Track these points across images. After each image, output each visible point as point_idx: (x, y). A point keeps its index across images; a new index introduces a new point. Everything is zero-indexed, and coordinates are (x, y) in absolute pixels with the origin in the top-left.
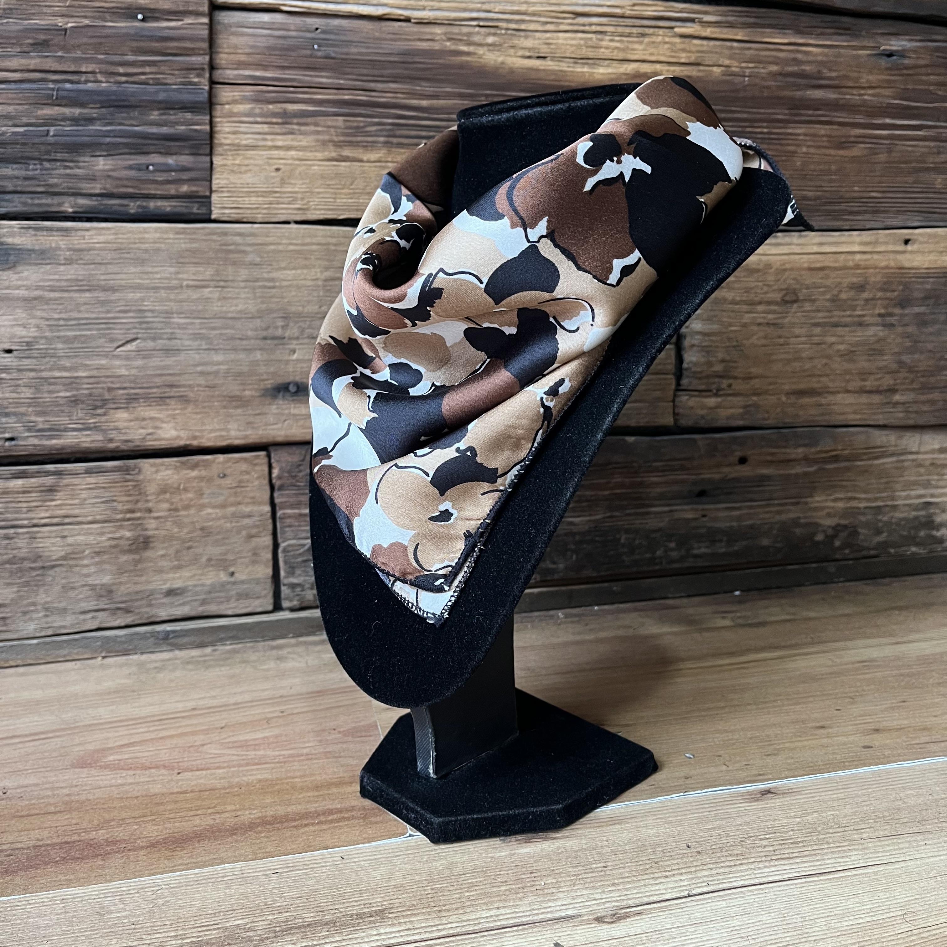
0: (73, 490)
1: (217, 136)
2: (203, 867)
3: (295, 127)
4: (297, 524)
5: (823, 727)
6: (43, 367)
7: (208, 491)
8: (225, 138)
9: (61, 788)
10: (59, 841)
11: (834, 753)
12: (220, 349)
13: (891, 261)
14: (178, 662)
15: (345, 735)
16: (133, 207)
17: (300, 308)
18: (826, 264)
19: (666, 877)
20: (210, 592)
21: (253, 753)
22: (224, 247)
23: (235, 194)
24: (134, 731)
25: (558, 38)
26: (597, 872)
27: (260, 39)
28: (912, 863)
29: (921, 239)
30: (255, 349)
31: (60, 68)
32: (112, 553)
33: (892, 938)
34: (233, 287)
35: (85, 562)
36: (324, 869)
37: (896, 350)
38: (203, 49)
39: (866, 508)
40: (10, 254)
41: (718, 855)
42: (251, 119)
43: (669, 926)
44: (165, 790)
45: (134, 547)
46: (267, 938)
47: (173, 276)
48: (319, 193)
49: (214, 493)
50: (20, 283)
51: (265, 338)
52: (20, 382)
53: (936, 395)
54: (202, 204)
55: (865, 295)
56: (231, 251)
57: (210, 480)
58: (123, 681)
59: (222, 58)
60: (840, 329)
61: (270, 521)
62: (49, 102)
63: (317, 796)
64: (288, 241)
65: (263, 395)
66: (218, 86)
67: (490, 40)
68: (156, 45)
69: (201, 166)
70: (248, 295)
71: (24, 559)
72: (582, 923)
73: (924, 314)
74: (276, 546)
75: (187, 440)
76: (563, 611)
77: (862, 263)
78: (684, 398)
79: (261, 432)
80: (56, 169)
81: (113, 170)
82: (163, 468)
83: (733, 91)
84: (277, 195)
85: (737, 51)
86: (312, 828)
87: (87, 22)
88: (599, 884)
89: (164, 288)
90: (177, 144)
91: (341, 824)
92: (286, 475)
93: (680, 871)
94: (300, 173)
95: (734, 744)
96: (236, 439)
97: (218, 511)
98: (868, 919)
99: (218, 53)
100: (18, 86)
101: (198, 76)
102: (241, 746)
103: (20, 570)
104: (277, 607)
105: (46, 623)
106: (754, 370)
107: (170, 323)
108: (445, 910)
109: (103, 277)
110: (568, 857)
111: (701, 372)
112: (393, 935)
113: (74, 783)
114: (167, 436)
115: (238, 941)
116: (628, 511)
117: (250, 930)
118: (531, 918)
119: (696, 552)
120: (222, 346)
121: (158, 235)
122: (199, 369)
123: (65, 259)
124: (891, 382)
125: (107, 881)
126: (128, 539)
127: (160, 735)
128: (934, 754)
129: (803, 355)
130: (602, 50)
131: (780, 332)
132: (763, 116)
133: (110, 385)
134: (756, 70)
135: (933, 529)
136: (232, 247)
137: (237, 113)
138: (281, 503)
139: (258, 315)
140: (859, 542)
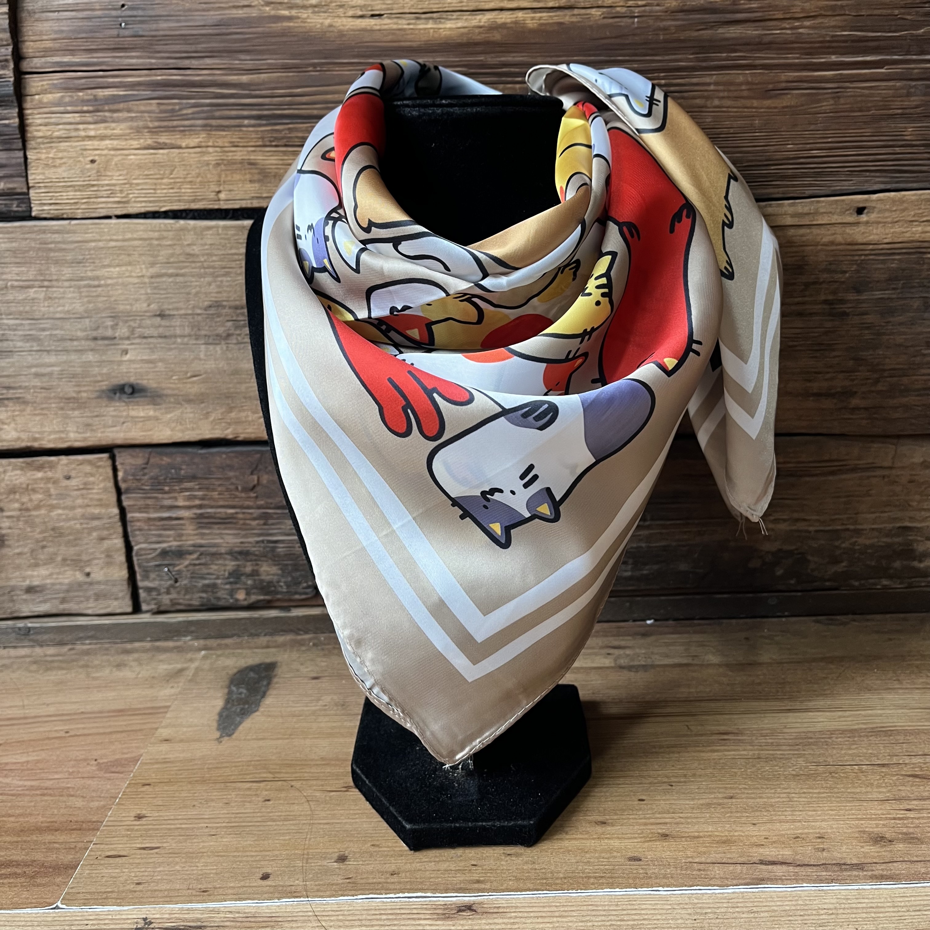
1: (29, 129)
3: (107, 114)
4: (146, 528)
5: (603, 823)
8: (38, 131)
11: (587, 863)
12: (51, 350)
13: (838, 236)
17: (128, 307)
22: (43, 246)
23: (52, 190)
27: (64, 21)
29: (879, 206)
30: (86, 350)
34: (58, 287)
38: (6, 40)
39: (816, 531)
42: (61, 109)
48: (138, 184)
49: (61, 494)
51: (95, 339)
53: (911, 399)
54: (21, 201)
56: (51, 250)
57: (55, 482)
59: (29, 47)
61: (120, 523)
63: (13, 842)
64: (108, 238)
65: (99, 397)
66: (27, 76)
69: (14, 161)
70: (74, 295)
73: (890, 299)
74: (129, 548)
75: (28, 442)
79: (99, 435)
82: (10, 468)
83: (618, 37)
84: (95, 188)
92: (130, 477)
94: (116, 164)
96: (76, 441)
97: (66, 512)
99: (23, 41)
101: (3, 68)
104: (137, 609)
114: (9, 437)
120: (53, 347)
122: (33, 370)
124: (847, 383)
135: (914, 560)
136: (52, 246)
137: (46, 103)
138: (129, 506)
139: (86, 315)
140: (809, 571)
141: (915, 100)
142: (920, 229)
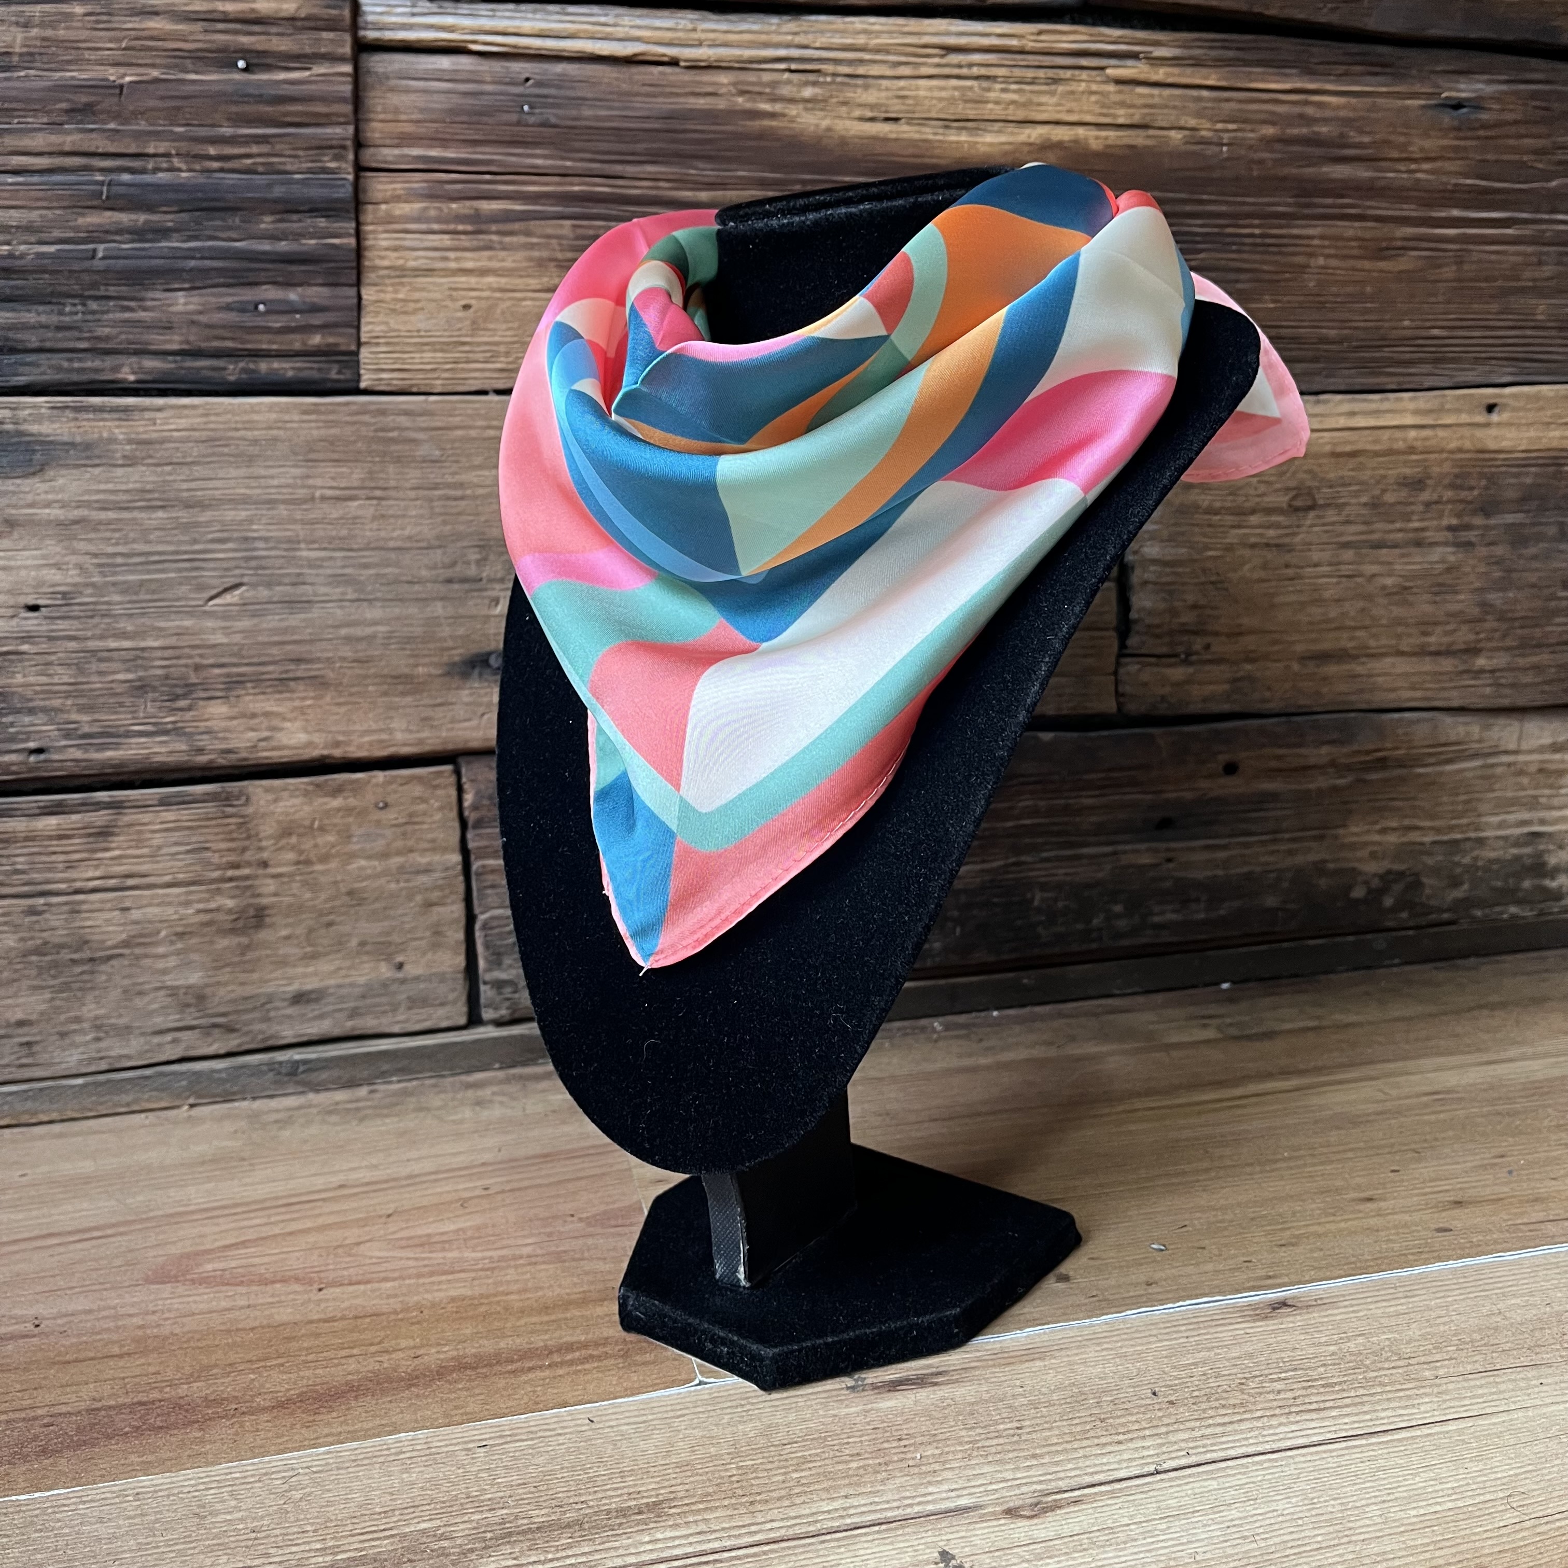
0: (140, 832)
1: (367, 254)
2: (365, 1438)
3: (495, 238)
5: (1370, 1199)
6: (89, 634)
7: (359, 832)
8: (382, 258)
9: (130, 1315)
10: (128, 1400)
11: (1389, 1241)
12: (376, 599)
13: (1466, 440)
14: (314, 1111)
15: (589, 1225)
16: (233, 371)
18: (1360, 446)
19: (1120, 1443)
20: (364, 997)
21: (441, 1255)
22: (381, 434)
23: (398, 348)
24: (246, 1223)
25: (918, 88)
26: (1008, 1436)
27: (436, 97)
28: (1520, 1414)
29: (1512, 402)
30: (434, 599)
31: (112, 149)
32: (204, 935)
33: (1489, 1534)
34: (396, 499)
35: (161, 950)
36: (561, 1439)
37: (1477, 585)
38: (345, 115)
39: (1434, 843)
40: (34, 451)
41: (1203, 1406)
42: (423, 227)
43: (1126, 1521)
44: (298, 1317)
45: (240, 924)
46: (472, 1551)
47: (299, 482)
49: (368, 835)
50: (51, 497)
51: (449, 581)
52: (53, 658)
53: (1544, 658)
54: (344, 365)
55: (1426, 496)
56: (392, 440)
57: (362, 813)
58: (224, 1143)
59: (375, 130)
60: (1384, 551)
61: (461, 878)
62: (95, 203)
63: (547, 1322)
64: (484, 423)
65: (448, 674)
66: (369, 174)
67: (808, 92)
68: (269, 109)
69: (341, 302)
70: (421, 512)
71: (61, 946)
72: (983, 1519)
73: (1522, 525)
74: (470, 919)
75: (323, 748)
76: (941, 1019)
77: (1418, 444)
78: (1131, 667)
79: (444, 734)
80: (108, 312)
81: (201, 313)
82: (285, 794)
83: (1201, 169)
84: (467, 348)
85: (1209, 105)
86: (539, 1374)
87: (155, 73)
88: (1011, 1455)
89: (284, 502)
90: (303, 268)
91: (587, 1366)
92: (485, 802)
93: (1141, 1434)
94: (503, 313)
95: (1225, 1228)
96: (405, 745)
97: (376, 863)
98: (1450, 1505)
99: (368, 120)
100: (45, 178)
101: (336, 158)
102: (422, 1245)
103: (55, 965)
104: (474, 1020)
105: (99, 1051)
106: (1246, 621)
107: (294, 557)
108: (760, 1502)
109: (185, 486)
110: (958, 1413)
111: (1158, 626)
112: (677, 1542)
113: (151, 1307)
114: (292, 742)
115: (425, 1556)
116: (1045, 855)
117: (443, 1537)
118: (900, 1511)
119: (1156, 919)
120: (379, 595)
121: (274, 416)
122: (344, 632)
123: (125, 457)
124: (1472, 637)
125: (208, 1464)
126: (230, 911)
127: (288, 1230)
128: (1552, 1240)
129: (1327, 594)
130: (990, 106)
131: (1288, 557)
132: (1251, 208)
133: (197, 660)
134: (1239, 134)
135: (1545, 876)
136: (394, 434)
137: (400, 217)
138: (479, 848)
139: (437, 543)
140: (1424, 899)
141: (1548, 270)
142: (1557, 434)
